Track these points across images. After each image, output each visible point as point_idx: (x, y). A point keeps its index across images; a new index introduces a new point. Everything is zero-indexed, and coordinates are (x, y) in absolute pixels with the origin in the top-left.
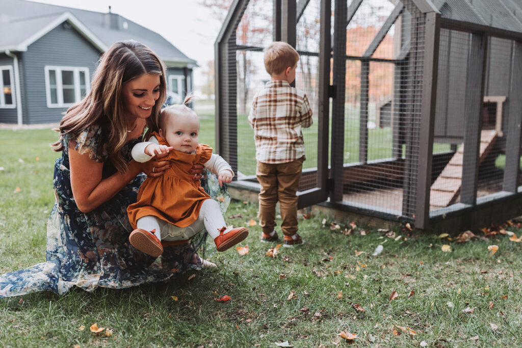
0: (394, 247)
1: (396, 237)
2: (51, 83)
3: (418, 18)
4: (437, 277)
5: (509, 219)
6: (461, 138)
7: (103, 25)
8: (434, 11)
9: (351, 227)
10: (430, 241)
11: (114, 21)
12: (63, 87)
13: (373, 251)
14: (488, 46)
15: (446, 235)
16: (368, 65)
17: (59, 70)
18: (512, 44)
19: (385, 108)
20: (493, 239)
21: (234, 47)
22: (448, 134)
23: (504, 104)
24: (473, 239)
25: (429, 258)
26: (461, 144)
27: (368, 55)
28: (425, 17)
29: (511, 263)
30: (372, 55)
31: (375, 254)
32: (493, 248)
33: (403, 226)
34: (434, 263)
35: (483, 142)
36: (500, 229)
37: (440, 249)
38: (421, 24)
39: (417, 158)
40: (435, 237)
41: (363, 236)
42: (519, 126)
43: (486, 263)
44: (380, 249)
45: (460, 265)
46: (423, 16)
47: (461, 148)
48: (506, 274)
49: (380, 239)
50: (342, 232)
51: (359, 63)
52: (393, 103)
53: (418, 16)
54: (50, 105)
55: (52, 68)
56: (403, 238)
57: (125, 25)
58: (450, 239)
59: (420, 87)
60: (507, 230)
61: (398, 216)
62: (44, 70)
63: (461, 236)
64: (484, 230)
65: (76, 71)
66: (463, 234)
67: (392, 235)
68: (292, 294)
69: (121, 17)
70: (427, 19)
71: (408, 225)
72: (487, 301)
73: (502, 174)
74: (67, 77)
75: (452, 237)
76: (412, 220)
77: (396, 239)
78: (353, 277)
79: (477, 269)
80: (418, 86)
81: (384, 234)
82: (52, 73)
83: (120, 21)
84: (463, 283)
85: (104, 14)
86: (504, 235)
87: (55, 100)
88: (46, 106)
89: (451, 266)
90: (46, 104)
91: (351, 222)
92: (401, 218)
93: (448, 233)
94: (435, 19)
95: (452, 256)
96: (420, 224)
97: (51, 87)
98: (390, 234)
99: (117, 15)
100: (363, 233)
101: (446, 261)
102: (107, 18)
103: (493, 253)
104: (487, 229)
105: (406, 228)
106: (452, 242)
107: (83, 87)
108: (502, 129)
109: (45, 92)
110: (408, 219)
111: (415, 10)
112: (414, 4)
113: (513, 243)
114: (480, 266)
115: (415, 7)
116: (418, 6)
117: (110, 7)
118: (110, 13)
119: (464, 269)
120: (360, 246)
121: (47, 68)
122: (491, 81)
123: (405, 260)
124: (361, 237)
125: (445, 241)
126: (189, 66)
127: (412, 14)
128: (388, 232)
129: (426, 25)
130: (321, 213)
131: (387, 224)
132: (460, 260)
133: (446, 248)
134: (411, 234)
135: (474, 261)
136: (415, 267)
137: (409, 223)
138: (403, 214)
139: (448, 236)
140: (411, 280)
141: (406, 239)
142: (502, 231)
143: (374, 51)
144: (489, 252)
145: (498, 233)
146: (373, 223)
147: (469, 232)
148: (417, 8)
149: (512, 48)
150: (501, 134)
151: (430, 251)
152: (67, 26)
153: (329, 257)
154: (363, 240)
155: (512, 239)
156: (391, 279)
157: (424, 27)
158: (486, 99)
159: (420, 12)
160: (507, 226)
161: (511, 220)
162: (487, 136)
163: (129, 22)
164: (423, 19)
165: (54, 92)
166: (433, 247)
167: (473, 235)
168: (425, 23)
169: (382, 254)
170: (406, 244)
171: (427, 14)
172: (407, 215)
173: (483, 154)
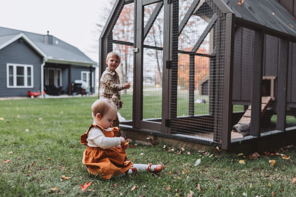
0: (208, 161)
1: (209, 155)
2: (10, 74)
3: (221, 17)
4: (236, 179)
5: (281, 148)
6: (249, 101)
7: (43, 42)
8: (231, 12)
9: (182, 150)
10: (231, 157)
11: (50, 39)
12: (17, 76)
13: (194, 164)
14: (264, 40)
15: (242, 154)
16: (194, 58)
17: (15, 66)
18: (279, 41)
19: (204, 84)
20: (272, 158)
21: (111, 41)
22: (242, 99)
23: (275, 80)
24: (259, 158)
25: (231, 167)
26: (250, 105)
27: (194, 51)
28: (225, 16)
29: (284, 171)
30: (196, 51)
31: (196, 165)
32: (272, 162)
33: (215, 148)
34: (234, 170)
35: (263, 103)
36: (276, 153)
37: (238, 162)
38: (223, 20)
39: (222, 104)
40: (235, 155)
41: (189, 155)
42: (285, 89)
43: (268, 171)
44: (199, 161)
45: (251, 171)
46: (224, 15)
47: (250, 107)
48: (282, 177)
49: (200, 156)
50: (175, 153)
51: (188, 56)
52: (209, 81)
53: (221, 15)
54: (8, 86)
55: (11, 65)
56: (214, 156)
57: (57, 42)
58: (244, 157)
59: (223, 59)
60: (280, 153)
61: (211, 142)
62: (6, 66)
63: (252, 155)
64: (266, 153)
65: (26, 67)
66: (253, 154)
67: (207, 154)
68: (135, 187)
69: (55, 37)
70: (226, 17)
71: (217, 148)
72: (270, 192)
73: (276, 125)
74: (20, 70)
75: (246, 156)
76: (220, 144)
77: (210, 157)
78: (179, 178)
79: (262, 174)
80: (222, 58)
81: (202, 154)
82: (11, 68)
83: (54, 39)
84: (253, 183)
85: (44, 36)
86: (279, 156)
87: (11, 83)
88: (6, 87)
89: (245, 172)
90: (6, 86)
91: (181, 147)
92: (213, 143)
93: (242, 153)
94: (231, 17)
95: (246, 166)
96: (225, 147)
97: (9, 75)
98: (206, 153)
99: (52, 36)
100: (189, 153)
101: (242, 169)
102: (46, 38)
103: (272, 165)
104: (268, 152)
105: (216, 149)
106: (246, 159)
107: (29, 76)
108: (274, 96)
109: (6, 78)
110: (217, 144)
111: (219, 12)
112: (219, 8)
113: (285, 160)
114: (265, 172)
115: (219, 10)
116: (221, 10)
117: (48, 32)
118: (48, 35)
119: (254, 174)
120: (186, 160)
121: (8, 65)
122: (267, 67)
123: (215, 169)
124: (187, 155)
125: (241, 158)
126: (94, 66)
127: (217, 14)
128: (204, 152)
129: (226, 21)
130: (162, 142)
131: (204, 147)
132: (251, 169)
133: (242, 162)
134: (219, 153)
135: (260, 169)
136: (222, 173)
137: (218, 146)
138: (214, 140)
139: (243, 155)
140: (219, 180)
141: (216, 156)
142: (277, 154)
143: (197, 49)
144: (270, 164)
145: (275, 155)
146: (196, 148)
147: (256, 153)
148: (220, 11)
149: (278, 44)
150: (273, 99)
151: (232, 163)
152: (21, 41)
153: (165, 166)
154: (188, 157)
155: (283, 158)
156: (205, 179)
157: (225, 22)
158: (264, 78)
159: (223, 13)
160: (280, 151)
161: (282, 148)
162: (265, 100)
163: (59, 40)
164: (224, 17)
165: (11, 79)
166: (233, 162)
167: (259, 155)
168: (225, 20)
169: (200, 165)
170: (216, 159)
171: (227, 14)
172: (217, 141)
173: (263, 110)
